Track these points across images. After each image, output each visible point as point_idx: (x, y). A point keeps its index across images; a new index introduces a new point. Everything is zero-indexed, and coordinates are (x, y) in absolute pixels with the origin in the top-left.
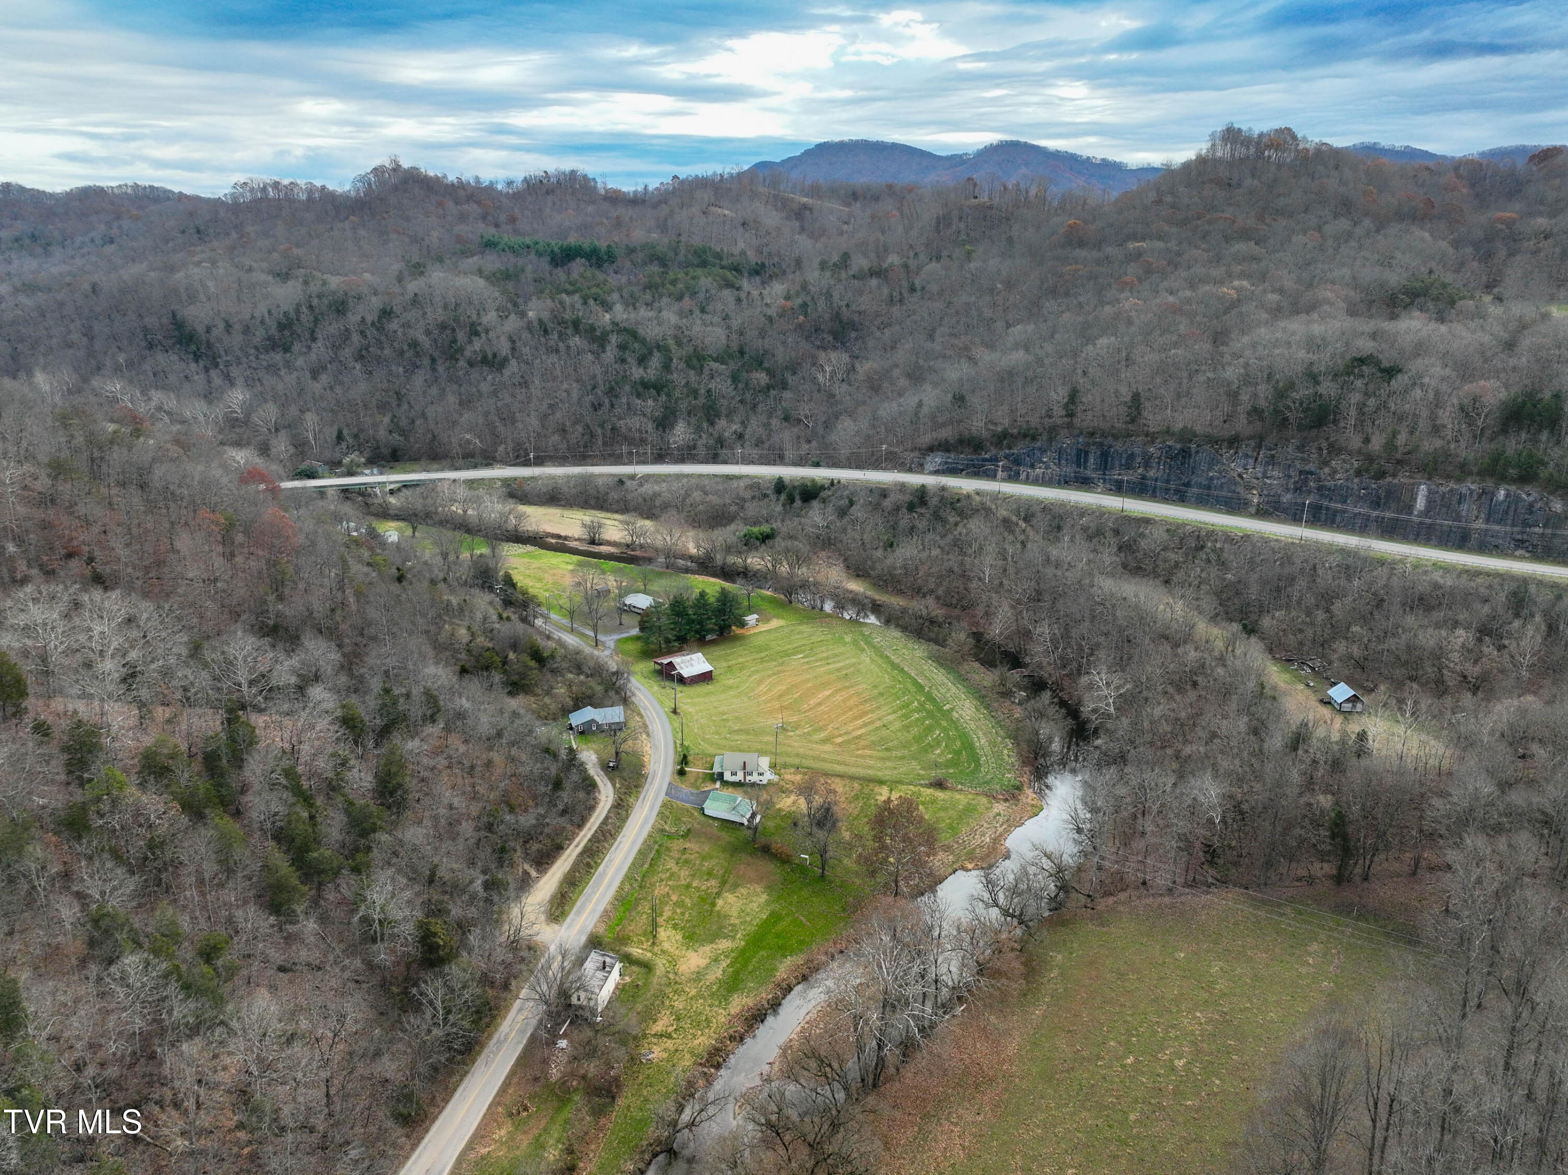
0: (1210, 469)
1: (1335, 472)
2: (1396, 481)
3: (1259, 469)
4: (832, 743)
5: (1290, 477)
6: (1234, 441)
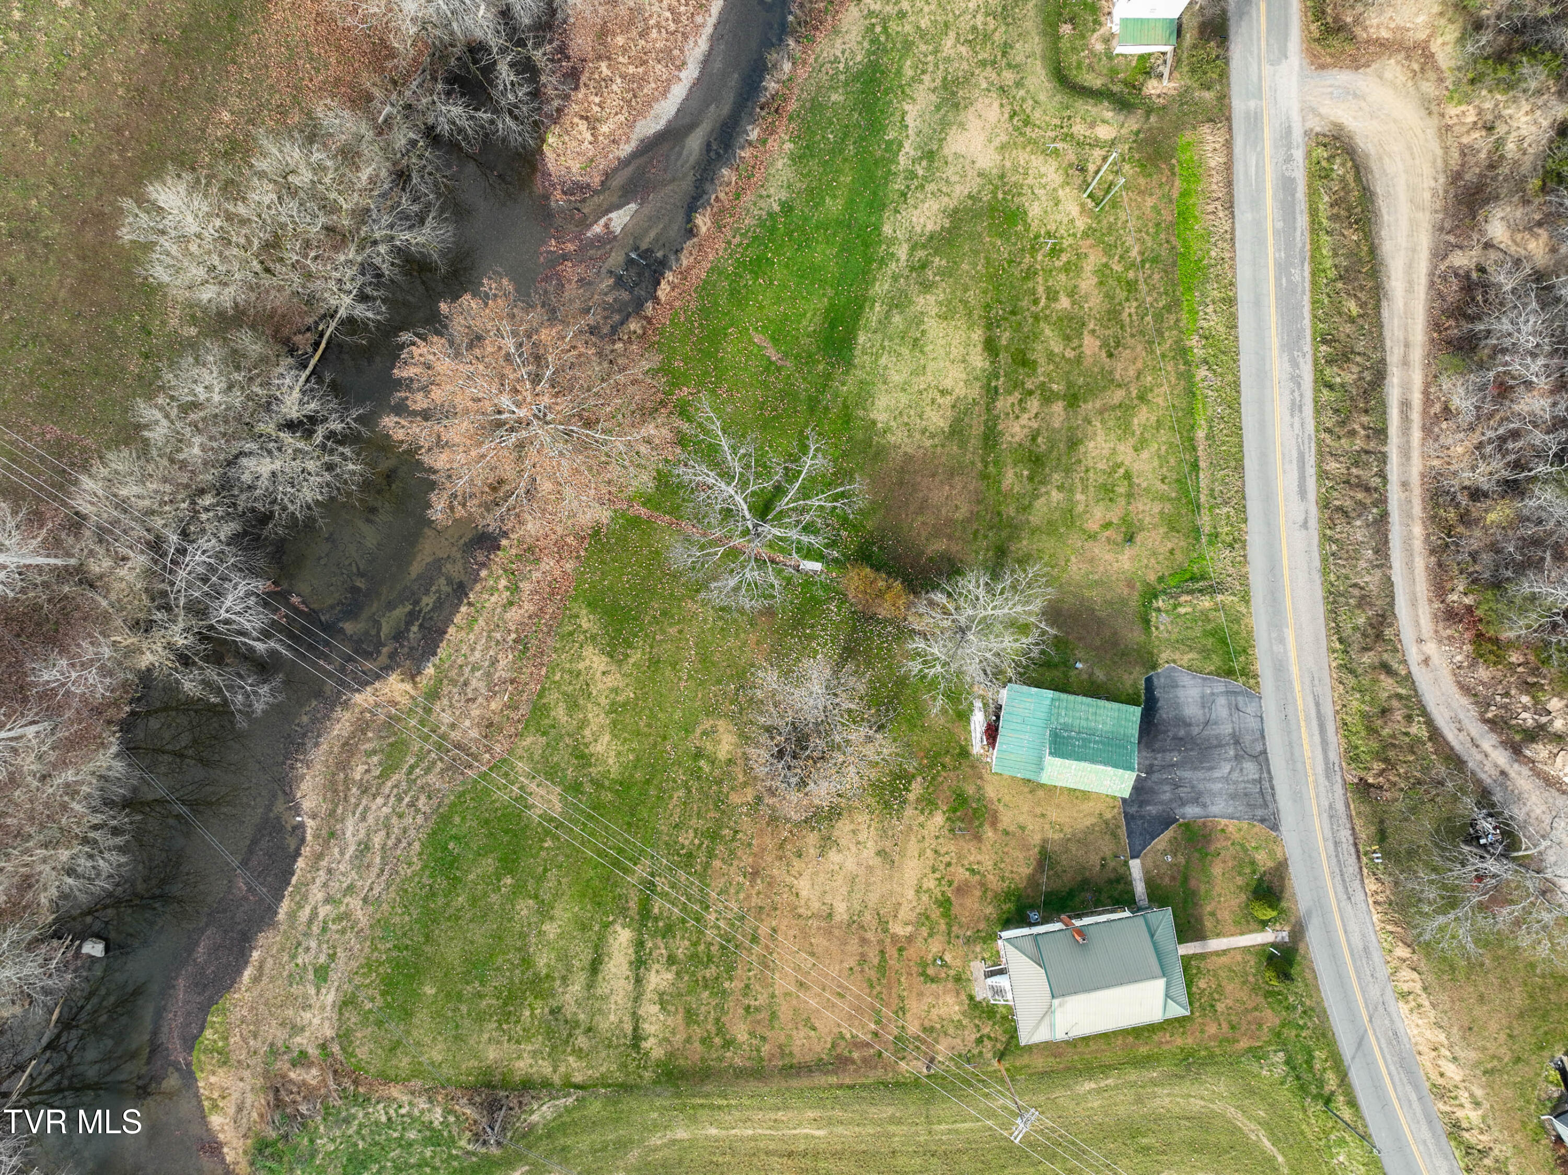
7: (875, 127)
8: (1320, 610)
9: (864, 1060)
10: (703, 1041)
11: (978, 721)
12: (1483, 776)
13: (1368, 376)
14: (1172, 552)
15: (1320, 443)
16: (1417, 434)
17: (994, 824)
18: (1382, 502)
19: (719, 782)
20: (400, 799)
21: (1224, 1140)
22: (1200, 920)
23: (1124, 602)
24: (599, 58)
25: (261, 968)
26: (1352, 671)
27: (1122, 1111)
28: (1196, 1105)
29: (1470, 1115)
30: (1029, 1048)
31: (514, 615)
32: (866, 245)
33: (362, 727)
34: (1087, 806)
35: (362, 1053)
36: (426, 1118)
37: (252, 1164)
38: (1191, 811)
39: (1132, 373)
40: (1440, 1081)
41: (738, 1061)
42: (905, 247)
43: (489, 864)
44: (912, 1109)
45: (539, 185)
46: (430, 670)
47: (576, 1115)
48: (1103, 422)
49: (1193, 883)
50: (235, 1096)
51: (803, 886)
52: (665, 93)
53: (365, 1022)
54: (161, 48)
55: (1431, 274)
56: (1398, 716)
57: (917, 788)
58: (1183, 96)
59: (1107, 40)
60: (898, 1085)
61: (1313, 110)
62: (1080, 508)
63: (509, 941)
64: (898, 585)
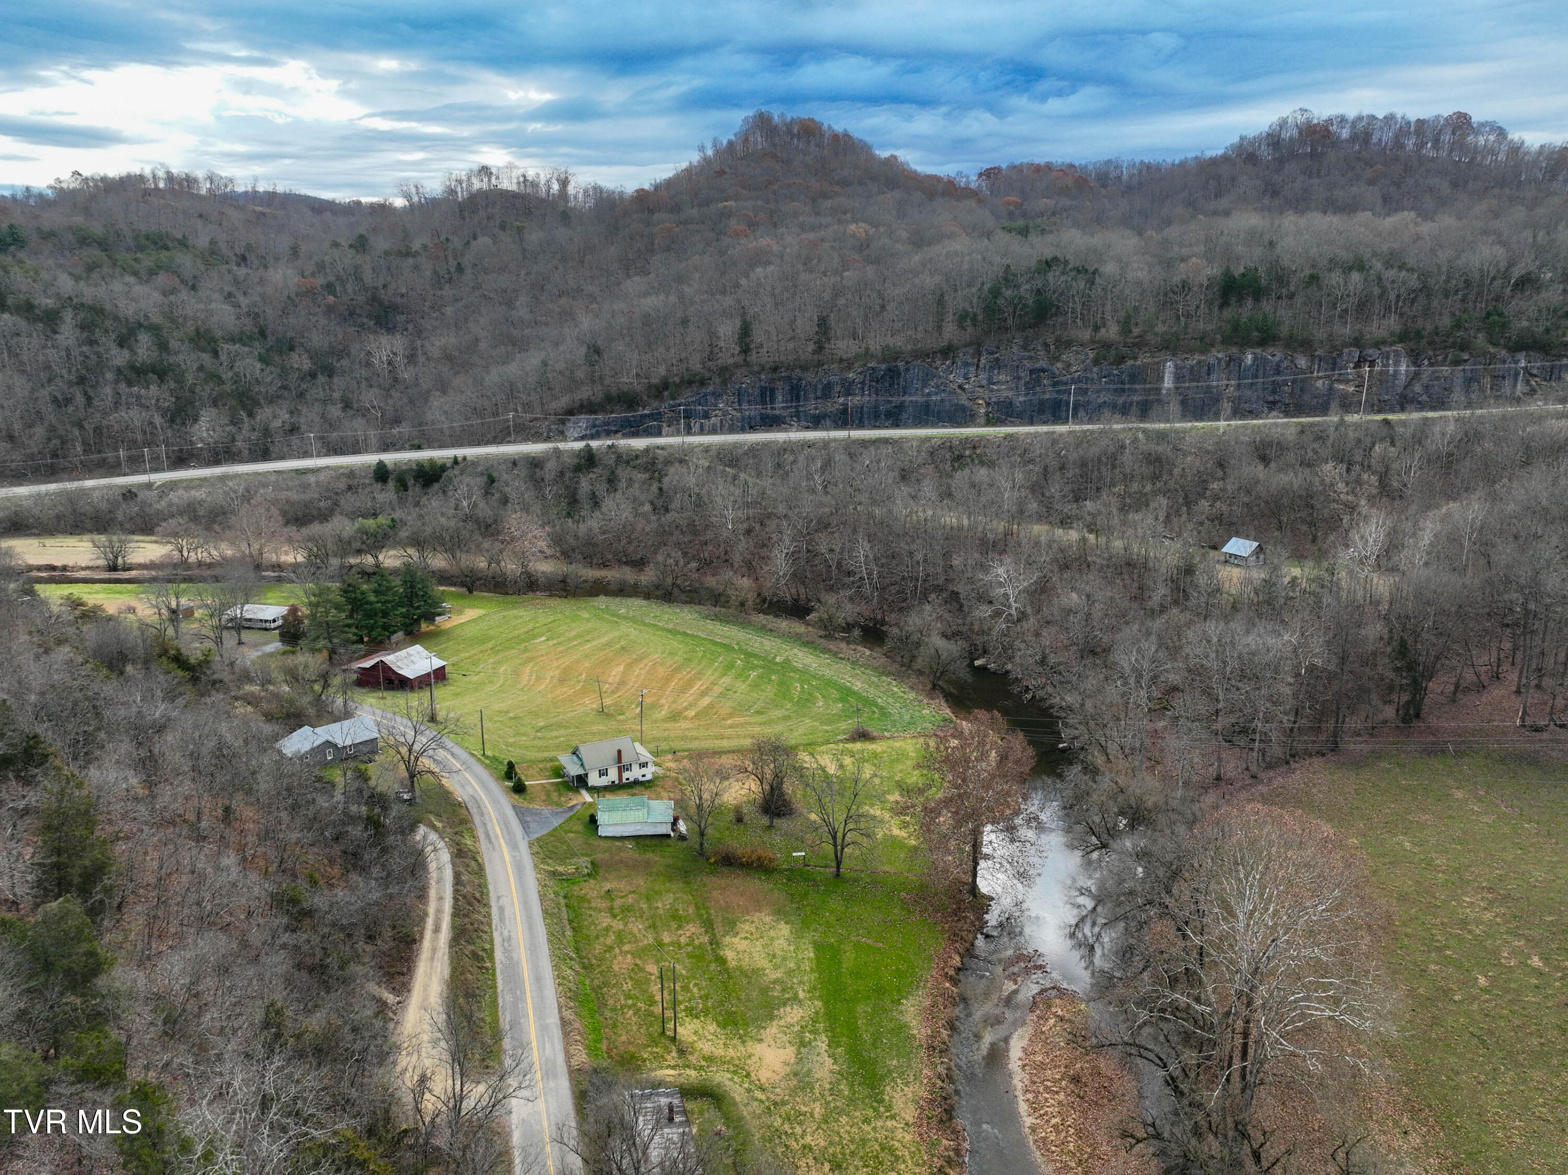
0: (924, 386)
1: (1069, 365)
2: (1139, 363)
3: (983, 376)
4: (685, 718)
5: (1019, 378)
6: (948, 352)
14: (581, 889)
23: (608, 871)
42: (801, 997)
47: (828, 737)
63: (886, 767)
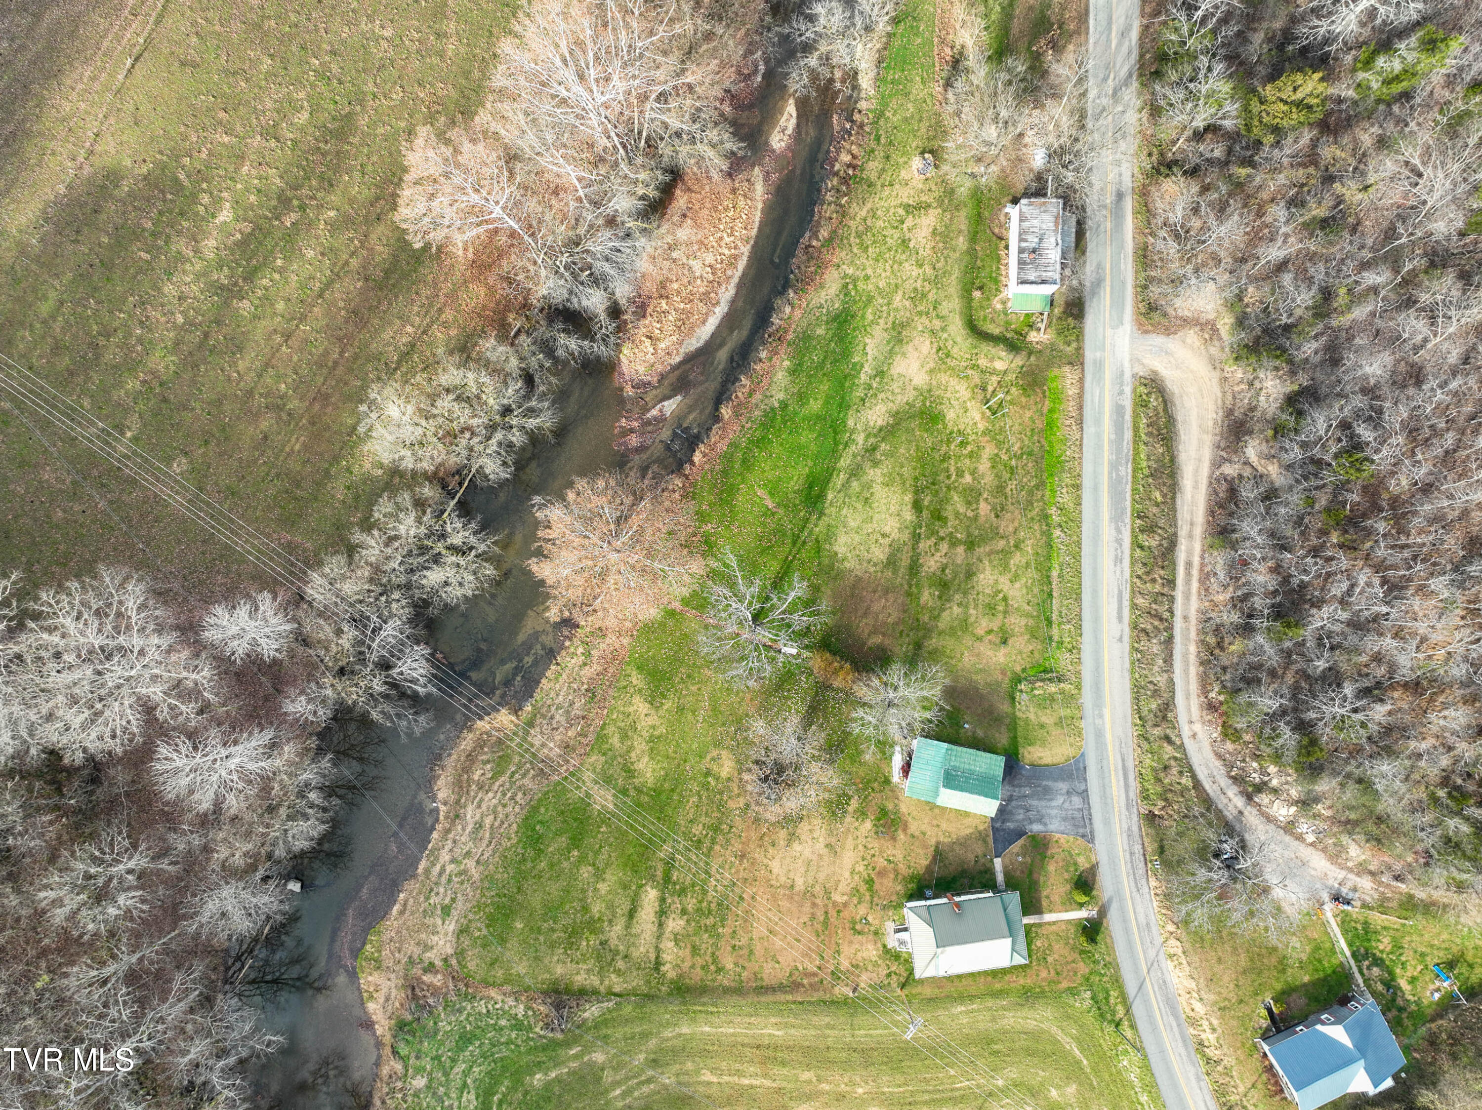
7: (846, 354)
8: (1128, 697)
9: (811, 985)
10: (703, 967)
11: (898, 761)
12: (1226, 813)
13: (1165, 543)
14: (1032, 652)
15: (1133, 585)
16: (1195, 585)
17: (905, 829)
18: (1170, 628)
19: (721, 793)
20: (504, 795)
21: (1049, 1048)
22: (1039, 900)
23: (998, 684)
24: (661, 296)
25: (405, 905)
26: (1147, 739)
27: (981, 1026)
28: (1031, 1024)
29: (1209, 1037)
30: (922, 982)
31: (587, 672)
32: (835, 432)
33: (480, 745)
34: (968, 821)
35: (472, 965)
36: (513, 1012)
37: (394, 1037)
38: (1036, 828)
39: (1011, 529)
40: (1192, 1014)
41: (726, 983)
42: (862, 436)
43: (563, 841)
44: (842, 1019)
45: (617, 380)
46: (528, 708)
47: (614, 1014)
48: (990, 561)
49: (1035, 876)
50: (385, 991)
51: (775, 866)
52: (704, 322)
53: (474, 945)
54: (371, 284)
55: (1210, 477)
56: (1174, 771)
57: (854, 804)
58: (1052, 347)
59: (1004, 302)
60: (833, 1002)
61: (1138, 360)
62: (972, 619)
63: (574, 894)
64: (847, 666)
